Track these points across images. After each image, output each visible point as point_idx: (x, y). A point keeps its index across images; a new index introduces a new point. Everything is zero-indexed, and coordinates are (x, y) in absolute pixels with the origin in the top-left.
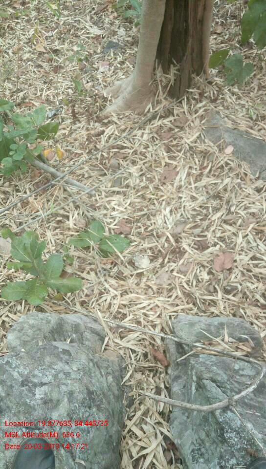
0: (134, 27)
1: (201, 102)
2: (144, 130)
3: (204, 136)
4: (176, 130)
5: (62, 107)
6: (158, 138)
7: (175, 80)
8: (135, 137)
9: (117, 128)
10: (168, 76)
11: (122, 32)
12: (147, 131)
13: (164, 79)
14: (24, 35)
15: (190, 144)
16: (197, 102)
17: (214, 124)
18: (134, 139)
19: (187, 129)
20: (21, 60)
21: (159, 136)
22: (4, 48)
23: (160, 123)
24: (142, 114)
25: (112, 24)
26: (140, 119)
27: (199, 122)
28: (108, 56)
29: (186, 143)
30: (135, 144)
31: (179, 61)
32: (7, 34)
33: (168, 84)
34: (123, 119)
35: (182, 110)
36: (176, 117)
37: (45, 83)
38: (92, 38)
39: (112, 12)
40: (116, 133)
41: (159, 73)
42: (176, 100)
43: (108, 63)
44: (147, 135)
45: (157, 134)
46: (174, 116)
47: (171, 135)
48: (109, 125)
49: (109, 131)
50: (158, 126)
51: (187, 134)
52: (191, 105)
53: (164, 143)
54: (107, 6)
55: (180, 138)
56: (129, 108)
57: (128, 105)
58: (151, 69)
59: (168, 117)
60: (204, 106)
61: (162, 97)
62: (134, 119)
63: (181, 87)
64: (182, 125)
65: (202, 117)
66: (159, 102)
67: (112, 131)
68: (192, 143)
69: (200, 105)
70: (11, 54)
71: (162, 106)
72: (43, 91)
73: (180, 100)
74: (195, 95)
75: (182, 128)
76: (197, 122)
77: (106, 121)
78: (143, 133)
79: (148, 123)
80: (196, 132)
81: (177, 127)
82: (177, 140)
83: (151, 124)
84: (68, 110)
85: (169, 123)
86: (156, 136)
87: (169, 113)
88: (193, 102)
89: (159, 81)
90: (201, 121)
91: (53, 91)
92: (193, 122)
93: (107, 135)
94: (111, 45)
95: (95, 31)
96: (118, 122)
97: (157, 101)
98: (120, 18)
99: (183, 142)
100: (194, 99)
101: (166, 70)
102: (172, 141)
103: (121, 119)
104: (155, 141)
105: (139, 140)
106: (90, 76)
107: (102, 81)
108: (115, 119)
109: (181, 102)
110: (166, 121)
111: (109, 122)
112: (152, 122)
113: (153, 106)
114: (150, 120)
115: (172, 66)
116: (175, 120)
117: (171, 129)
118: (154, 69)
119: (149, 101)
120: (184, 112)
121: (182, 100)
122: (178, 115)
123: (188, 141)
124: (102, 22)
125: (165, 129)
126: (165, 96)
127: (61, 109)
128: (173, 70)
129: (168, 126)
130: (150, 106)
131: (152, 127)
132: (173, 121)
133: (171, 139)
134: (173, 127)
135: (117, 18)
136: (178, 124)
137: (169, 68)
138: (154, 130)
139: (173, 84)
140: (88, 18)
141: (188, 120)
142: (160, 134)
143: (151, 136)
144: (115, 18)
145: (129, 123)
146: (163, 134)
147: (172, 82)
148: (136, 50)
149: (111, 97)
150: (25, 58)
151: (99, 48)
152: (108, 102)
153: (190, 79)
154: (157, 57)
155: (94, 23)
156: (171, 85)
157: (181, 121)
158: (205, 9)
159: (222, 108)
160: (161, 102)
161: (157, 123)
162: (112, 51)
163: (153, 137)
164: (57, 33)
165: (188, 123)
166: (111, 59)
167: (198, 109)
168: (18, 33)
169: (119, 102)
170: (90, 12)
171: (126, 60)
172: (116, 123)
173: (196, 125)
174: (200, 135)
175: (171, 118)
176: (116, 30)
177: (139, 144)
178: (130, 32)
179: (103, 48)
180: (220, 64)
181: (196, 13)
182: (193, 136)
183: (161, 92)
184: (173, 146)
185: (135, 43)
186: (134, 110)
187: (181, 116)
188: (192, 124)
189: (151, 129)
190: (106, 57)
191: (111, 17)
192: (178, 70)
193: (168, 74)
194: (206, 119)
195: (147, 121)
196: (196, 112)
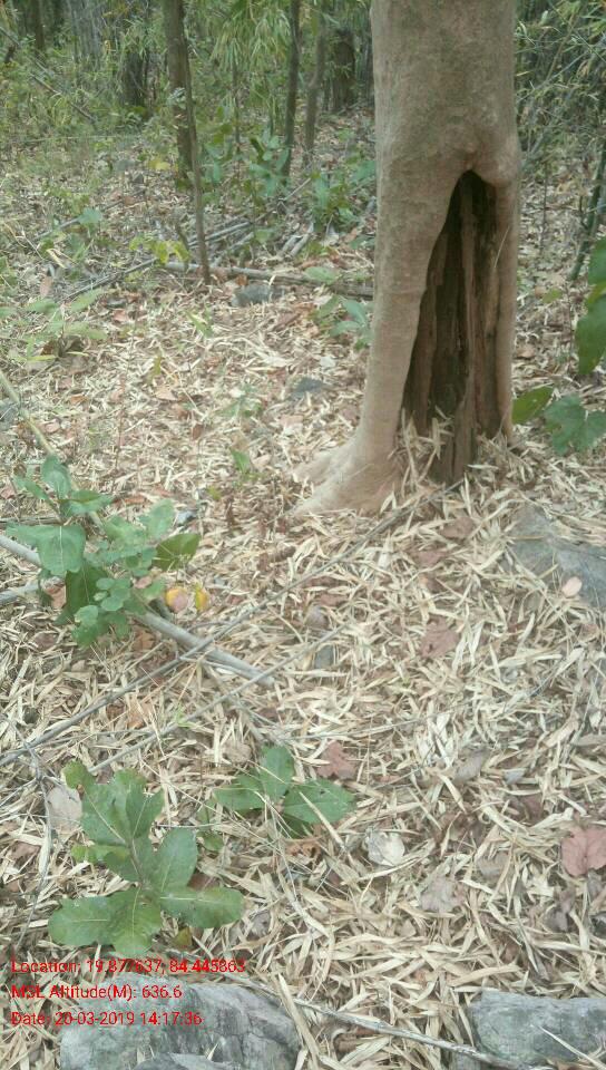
0: (352, 352)
1: (500, 488)
2: (381, 546)
3: (514, 559)
4: (451, 546)
5: (205, 504)
6: (411, 562)
7: (443, 447)
8: (361, 561)
9: (321, 543)
10: (429, 440)
11: (328, 360)
12: (386, 548)
13: (418, 446)
14: (134, 370)
15: (482, 574)
16: (493, 490)
17: (533, 534)
18: (358, 565)
19: (474, 543)
20: (126, 416)
21: (413, 559)
22: (93, 394)
23: (414, 531)
24: (375, 514)
25: (307, 347)
26: (370, 524)
27: (499, 529)
28: (301, 405)
29: (473, 572)
30: (360, 574)
31: (451, 410)
32: (99, 370)
33: (429, 455)
34: (335, 525)
35: (461, 506)
36: (447, 520)
37: (172, 457)
38: (269, 373)
39: (308, 326)
40: (320, 552)
41: (409, 433)
42: (447, 487)
43: (301, 418)
44: (385, 556)
45: (409, 554)
46: (443, 518)
47: (439, 556)
48: (305, 537)
49: (303, 549)
50: (409, 537)
51: (475, 554)
52: (479, 495)
53: (425, 574)
54: (299, 315)
55: (460, 564)
56: (348, 502)
57: (345, 497)
58: (390, 427)
59: (431, 519)
60: (508, 497)
61: (416, 479)
62: (359, 524)
63: (457, 459)
64: (461, 536)
65: (505, 520)
66: (409, 491)
67: (312, 549)
68: (486, 572)
69: (498, 495)
70: (105, 406)
71: (418, 497)
72: (167, 473)
73: (454, 486)
74: (487, 476)
75: (462, 543)
76: (495, 529)
77: (297, 529)
78: (378, 553)
79: (389, 531)
80: (495, 550)
81: (452, 539)
82: (453, 566)
83: (395, 533)
84: (217, 509)
85: (434, 532)
86: (406, 557)
87: (433, 511)
88: (484, 489)
89: (409, 450)
90: (503, 528)
91: (187, 473)
92: (485, 529)
93: (301, 558)
94: (307, 386)
95: (275, 360)
96: (324, 532)
97: (406, 488)
98: (326, 336)
99: (466, 570)
100: (485, 483)
101: (423, 429)
102: (441, 568)
103: (330, 525)
104: (404, 570)
105: (370, 568)
106: (264, 443)
107: (289, 452)
108: (317, 525)
109: (457, 490)
110: (427, 528)
111: (305, 531)
112: (397, 531)
113: (398, 498)
114: (393, 527)
115: (435, 420)
116: (446, 525)
117: (438, 545)
118: (399, 428)
119: (388, 487)
120: (465, 510)
121: (459, 486)
122: (451, 515)
123: (478, 569)
124: (289, 344)
125: (426, 544)
126: (422, 477)
127: (204, 508)
128: (438, 429)
129: (433, 538)
130: (391, 497)
131: (397, 539)
132: (442, 528)
133: (440, 564)
134: (442, 540)
135: (317, 336)
136: (453, 533)
137: (429, 423)
138: (403, 546)
139: (438, 455)
140: (261, 337)
141: (474, 526)
142: (414, 554)
143: (395, 557)
144: (314, 336)
145: (347, 532)
146: (422, 554)
147: (437, 451)
148: (359, 392)
149: (309, 482)
150: (133, 413)
151: (283, 391)
152: (302, 493)
153: (474, 446)
154: (403, 405)
155: (272, 347)
156: (436, 456)
157: (460, 527)
158: (498, 314)
159: (547, 501)
160: (415, 490)
161: (408, 531)
162: (309, 395)
163: (399, 561)
164: (199, 365)
165: (476, 531)
166: (307, 411)
167: (496, 503)
168: (121, 367)
169: (326, 491)
170: (265, 326)
171: (337, 411)
172: (319, 534)
173: (493, 535)
174: (503, 555)
175: (438, 522)
176: (317, 357)
177: (369, 575)
178: (345, 361)
179: (291, 390)
180: (536, 416)
181: (481, 322)
182: (487, 557)
183: (414, 471)
184: (446, 579)
185: (356, 379)
186: (357, 506)
187: (459, 517)
188: (484, 534)
189: (395, 545)
190: (297, 408)
191: (307, 335)
192: (449, 428)
193: (427, 436)
194: (514, 523)
195: (387, 528)
196: (491, 509)
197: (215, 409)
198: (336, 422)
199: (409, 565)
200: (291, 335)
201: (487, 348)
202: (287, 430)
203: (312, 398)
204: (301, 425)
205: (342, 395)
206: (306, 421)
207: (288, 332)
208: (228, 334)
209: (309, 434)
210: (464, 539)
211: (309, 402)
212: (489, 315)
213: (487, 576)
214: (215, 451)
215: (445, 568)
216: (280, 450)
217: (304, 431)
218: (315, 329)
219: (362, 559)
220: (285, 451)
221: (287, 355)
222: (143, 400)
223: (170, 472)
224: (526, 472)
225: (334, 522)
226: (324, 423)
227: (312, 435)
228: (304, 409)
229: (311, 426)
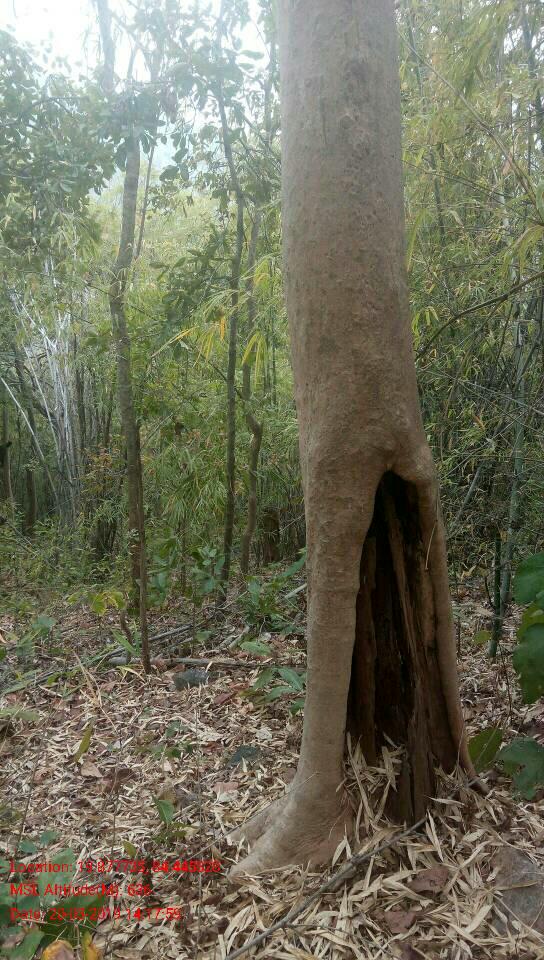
0: (288, 724)
1: (472, 830)
2: (337, 909)
3: (507, 914)
4: (425, 903)
5: (121, 877)
6: (378, 929)
7: (397, 778)
8: (312, 932)
9: (261, 912)
10: (381, 770)
11: (265, 732)
12: (344, 911)
13: (370, 778)
15: (470, 938)
16: (463, 833)
17: (523, 879)
18: (309, 938)
19: (454, 898)
21: (379, 924)
23: (376, 886)
24: (325, 867)
25: (244, 722)
26: (321, 881)
27: (480, 880)
28: (236, 773)
29: (459, 937)
30: (313, 951)
31: (401, 737)
33: (383, 788)
34: (278, 888)
35: (429, 849)
36: (416, 870)
38: (203, 746)
39: (243, 704)
40: (260, 924)
41: (357, 761)
42: (409, 827)
43: (236, 784)
44: (344, 922)
45: (373, 918)
46: (410, 868)
47: (412, 915)
48: (239, 906)
49: (237, 922)
50: (371, 895)
51: (457, 913)
52: (449, 837)
53: (397, 941)
54: (235, 694)
55: (440, 926)
56: (292, 855)
57: (289, 850)
58: (336, 750)
59: (395, 870)
60: (481, 840)
61: (371, 820)
62: (307, 883)
63: (416, 789)
64: (436, 889)
65: (485, 867)
66: (366, 834)
67: (250, 920)
68: (476, 937)
69: (470, 837)
71: (376, 841)
73: (418, 824)
74: (453, 814)
75: (438, 899)
76: (475, 878)
77: (230, 898)
78: (333, 918)
79: (345, 888)
80: (480, 906)
81: (424, 893)
82: (431, 931)
83: (353, 891)
84: (134, 883)
85: (402, 886)
86: (370, 923)
87: (396, 859)
88: (453, 830)
89: (359, 781)
90: (484, 878)
91: (104, 849)
92: (463, 878)
93: (236, 934)
94: (243, 752)
95: (210, 735)
96: (263, 897)
97: (361, 830)
98: (262, 711)
99: (450, 935)
100: (454, 824)
101: (373, 758)
102: (417, 934)
103: (272, 887)
104: (370, 940)
105: (326, 940)
106: (193, 812)
107: (223, 819)
108: (256, 889)
109: (421, 829)
110: (393, 881)
111: (240, 899)
112: (356, 887)
113: (352, 844)
114: (349, 882)
115: (384, 749)
116: (414, 877)
117: (408, 903)
118: (346, 755)
119: (339, 832)
120: (435, 855)
121: (423, 825)
122: (419, 863)
123: (466, 933)
124: (224, 721)
125: (393, 902)
126: (378, 817)
127: (118, 881)
128: (389, 760)
129: (401, 894)
130: (344, 843)
131: (356, 898)
132: (410, 880)
133: (415, 929)
134: (413, 896)
136: (427, 886)
137: (379, 752)
138: (364, 907)
139: (394, 786)
140: (196, 715)
141: (448, 876)
142: (381, 917)
143: (357, 923)
144: (250, 712)
145: (293, 894)
146: (389, 916)
147: (391, 781)
148: (298, 756)
149: (244, 844)
152: (237, 857)
153: (433, 780)
154: (347, 729)
155: (206, 723)
156: (391, 787)
157: (433, 878)
159: (528, 844)
160: (372, 834)
161: (369, 887)
162: (245, 762)
163: (362, 927)
164: (131, 743)
165: (453, 880)
166: (244, 777)
167: (470, 845)
168: (49, 749)
169: (266, 844)
170: (201, 706)
171: (276, 775)
172: (259, 900)
173: (475, 886)
174: (492, 911)
175: (404, 873)
176: (253, 730)
177: (324, 952)
178: (281, 732)
179: (227, 760)
182: (472, 916)
183: (368, 809)
184: (426, 948)
186: (303, 860)
187: (429, 866)
188: (463, 885)
189: (354, 906)
190: (232, 776)
191: (243, 711)
192: (400, 757)
193: (379, 766)
194: (496, 870)
195: (342, 885)
196: (466, 853)
197: (143, 783)
198: (275, 786)
199: (374, 932)
200: (226, 712)
201: (430, 663)
202: (221, 797)
203: (248, 765)
204: (236, 791)
205: (281, 760)
206: (242, 788)
207: (224, 710)
208: (163, 714)
209: (244, 801)
210: (441, 892)
211: (245, 769)
212: (427, 624)
213: (477, 942)
214: (139, 824)
215: (423, 934)
216: (212, 818)
217: (240, 798)
218: (251, 705)
219: (314, 928)
220: (218, 818)
221: (223, 729)
222: (67, 779)
223: (84, 850)
224: (496, 813)
225: (276, 884)
226: (261, 788)
227: (248, 801)
228: (240, 776)
229: (247, 792)
